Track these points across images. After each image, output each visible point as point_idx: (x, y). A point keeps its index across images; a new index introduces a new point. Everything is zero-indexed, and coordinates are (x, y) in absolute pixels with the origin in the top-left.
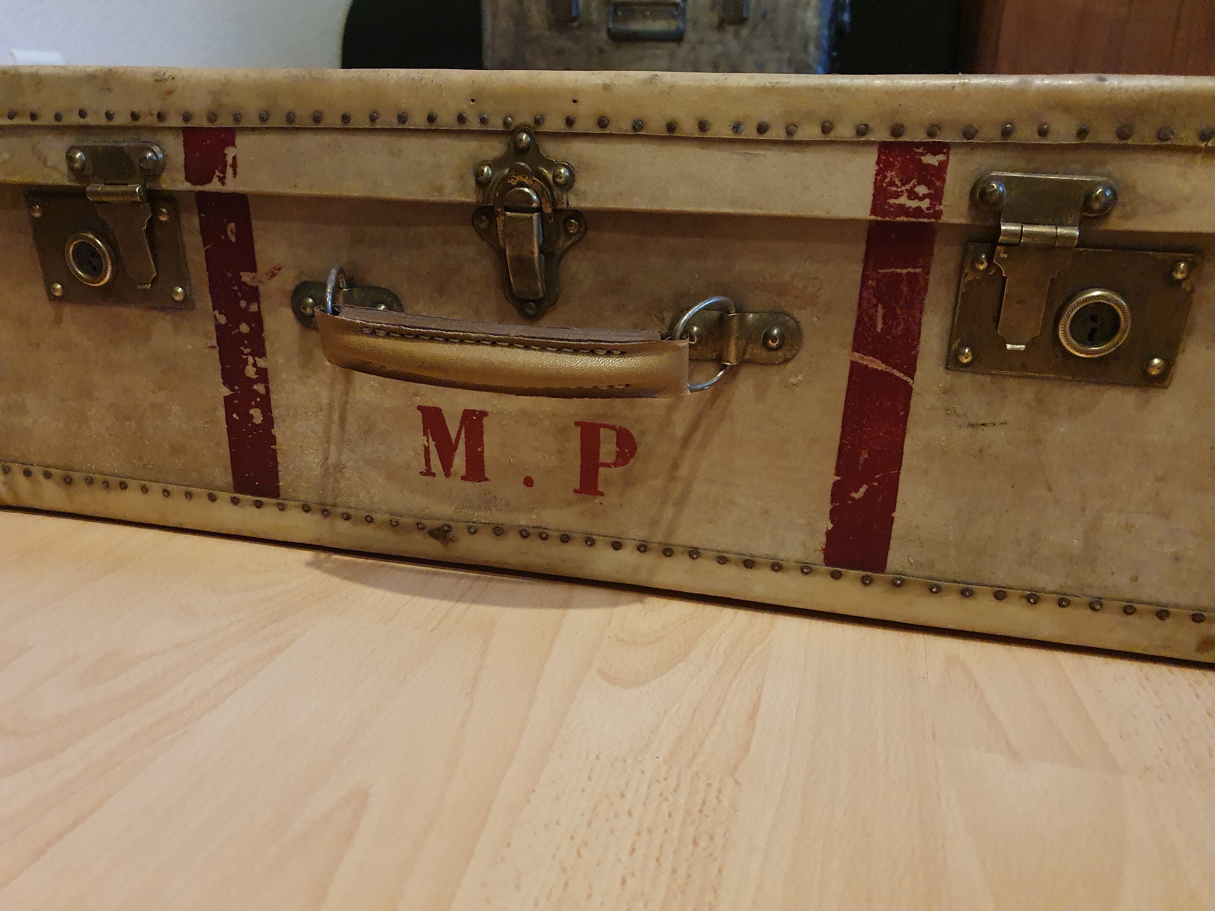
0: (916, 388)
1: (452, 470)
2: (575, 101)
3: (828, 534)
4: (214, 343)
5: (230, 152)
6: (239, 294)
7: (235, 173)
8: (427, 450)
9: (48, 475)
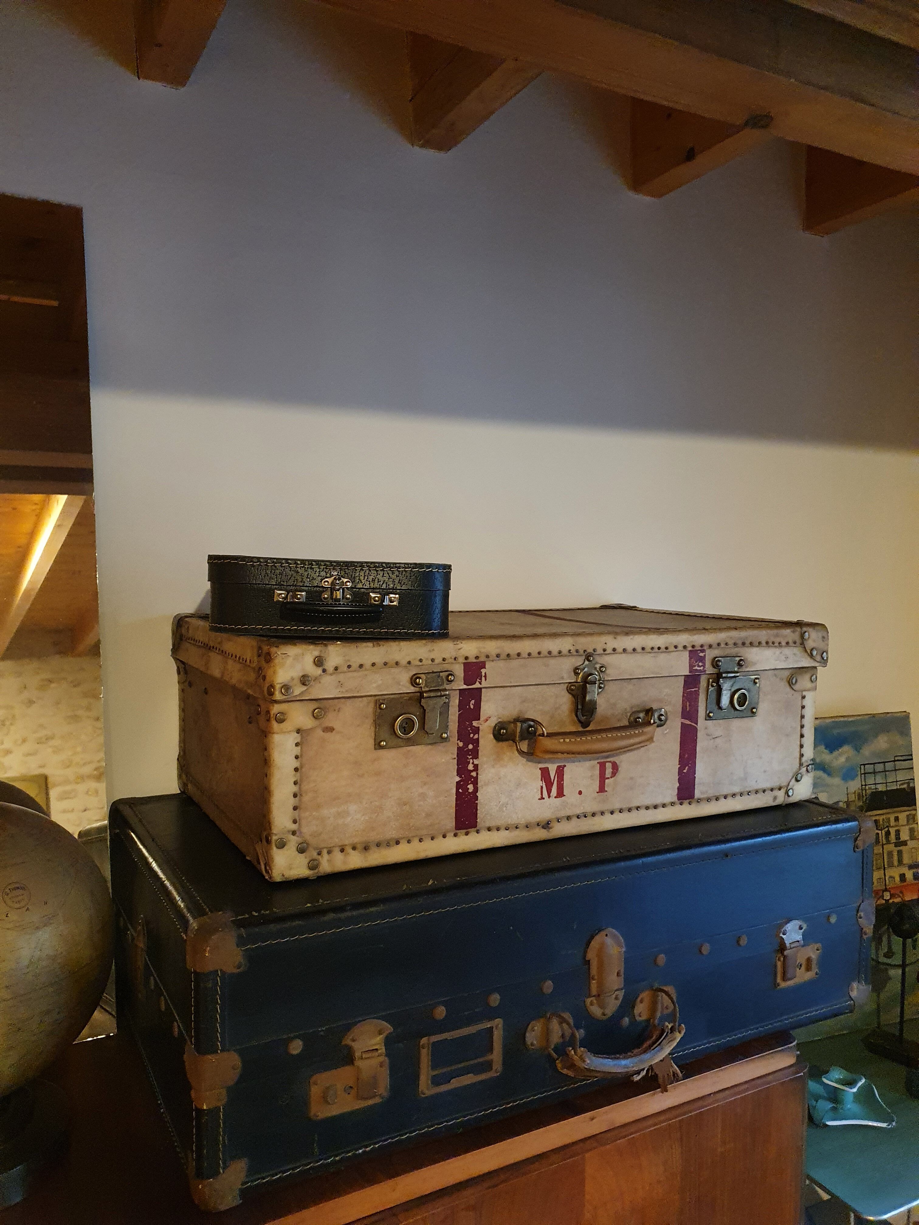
0: (698, 729)
1: (551, 795)
2: (606, 643)
3: (678, 789)
4: (456, 756)
5: (483, 671)
6: (471, 732)
7: (486, 680)
8: (542, 787)
9: (354, 848)
